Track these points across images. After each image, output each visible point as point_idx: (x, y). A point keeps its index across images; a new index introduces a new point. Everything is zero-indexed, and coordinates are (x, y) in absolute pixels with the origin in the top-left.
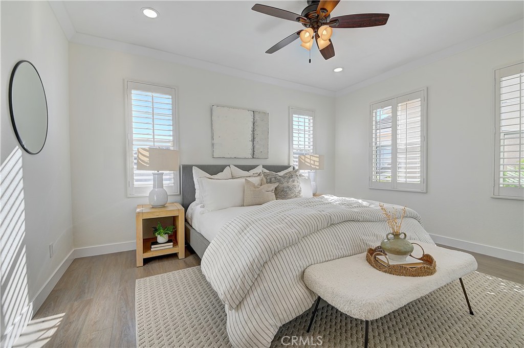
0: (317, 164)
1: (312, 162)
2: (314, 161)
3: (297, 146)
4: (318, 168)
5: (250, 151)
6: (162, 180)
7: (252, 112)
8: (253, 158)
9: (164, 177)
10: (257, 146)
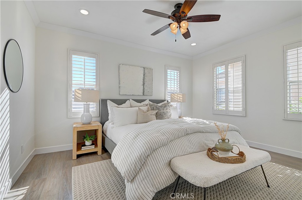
0: (181, 99)
1: (178, 98)
2: (180, 97)
3: (170, 88)
4: (182, 101)
5: (142, 91)
6: (89, 108)
7: (143, 68)
8: (144, 95)
9: (90, 106)
10: (146, 88)
